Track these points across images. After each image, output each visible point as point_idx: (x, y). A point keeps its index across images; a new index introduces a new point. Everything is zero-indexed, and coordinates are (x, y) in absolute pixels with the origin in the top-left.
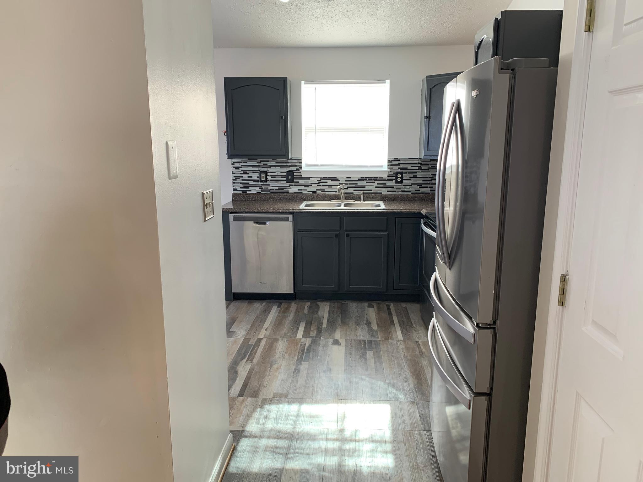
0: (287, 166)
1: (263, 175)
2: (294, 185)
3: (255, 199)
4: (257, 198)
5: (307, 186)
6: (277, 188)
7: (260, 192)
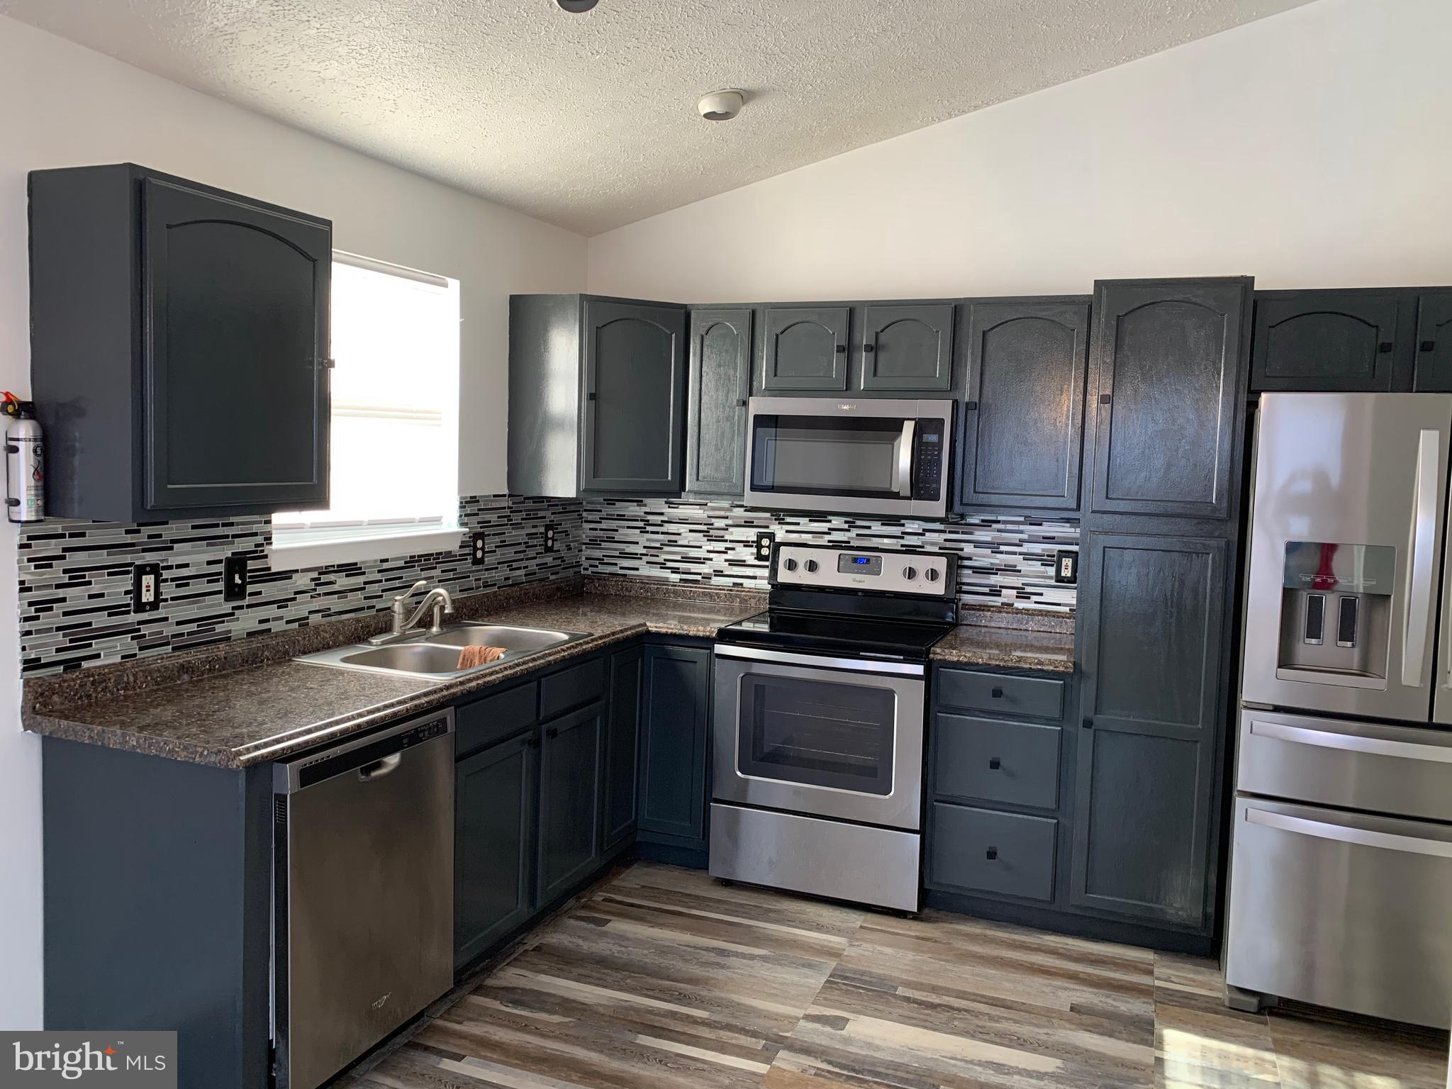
0: (227, 537)
1: (148, 580)
2: (249, 606)
3: (125, 689)
4: (135, 682)
5: (282, 604)
6: (193, 627)
7: (135, 655)
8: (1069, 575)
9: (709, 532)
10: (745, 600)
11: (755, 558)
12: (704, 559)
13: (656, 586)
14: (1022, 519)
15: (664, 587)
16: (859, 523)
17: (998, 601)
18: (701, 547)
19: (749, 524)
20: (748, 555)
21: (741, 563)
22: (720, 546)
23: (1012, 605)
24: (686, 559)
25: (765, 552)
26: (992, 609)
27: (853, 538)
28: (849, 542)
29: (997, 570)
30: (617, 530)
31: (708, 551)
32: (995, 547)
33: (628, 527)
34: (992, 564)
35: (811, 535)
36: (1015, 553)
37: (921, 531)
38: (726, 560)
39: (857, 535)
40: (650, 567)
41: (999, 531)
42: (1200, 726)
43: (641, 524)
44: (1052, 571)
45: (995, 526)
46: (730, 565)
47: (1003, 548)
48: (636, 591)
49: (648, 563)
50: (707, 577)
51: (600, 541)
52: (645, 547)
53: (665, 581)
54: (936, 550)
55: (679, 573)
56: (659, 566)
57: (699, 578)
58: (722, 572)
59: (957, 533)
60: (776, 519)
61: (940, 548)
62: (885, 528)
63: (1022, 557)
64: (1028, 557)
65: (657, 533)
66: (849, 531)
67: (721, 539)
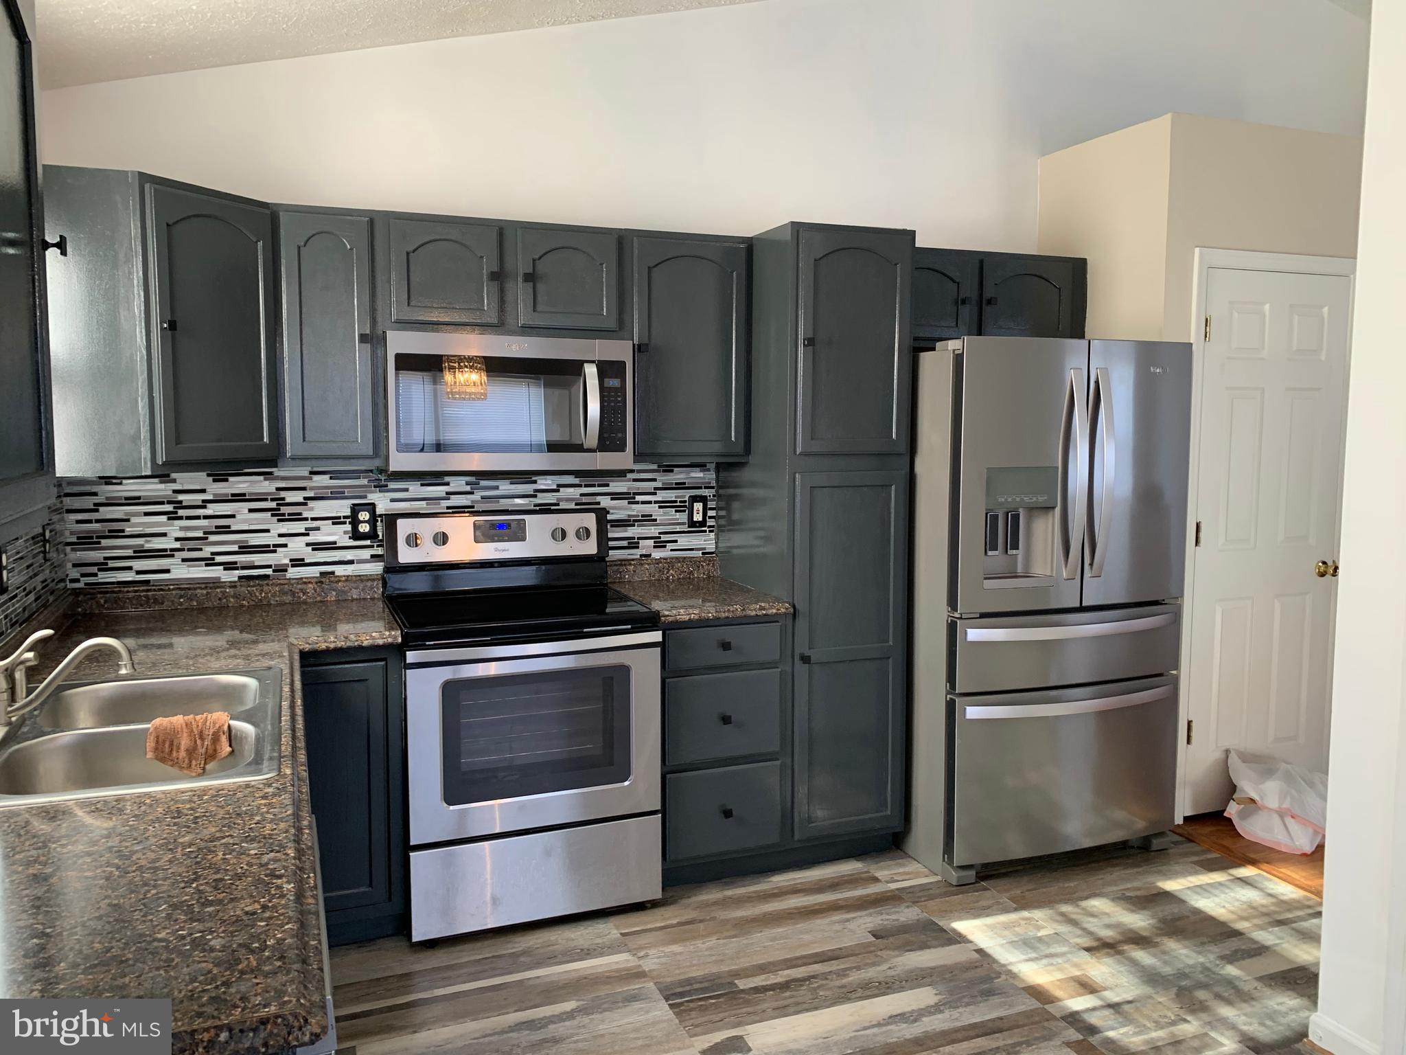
8: (701, 519)
9: (279, 510)
10: (343, 591)
11: (350, 538)
12: (275, 546)
13: (205, 592)
14: (655, 467)
15: (218, 590)
16: (483, 483)
17: (637, 553)
18: (268, 531)
19: (337, 495)
20: (339, 535)
21: (331, 546)
22: (299, 527)
23: (650, 555)
24: (245, 549)
25: (364, 528)
26: (633, 562)
27: (477, 502)
28: (473, 507)
29: (635, 521)
30: (128, 520)
31: (281, 535)
32: (629, 497)
33: (147, 514)
34: (629, 516)
35: (424, 502)
36: (650, 502)
37: (555, 487)
38: (308, 545)
39: (483, 498)
40: (189, 566)
41: (635, 480)
42: (891, 643)
43: (169, 508)
44: (683, 517)
45: (629, 476)
46: (313, 549)
47: (638, 498)
48: (172, 601)
49: (184, 560)
50: (281, 569)
51: (97, 537)
52: (177, 539)
53: (215, 583)
54: (573, 506)
55: (237, 569)
56: (204, 563)
57: (269, 572)
58: (303, 560)
59: (593, 486)
60: (375, 487)
61: (576, 504)
62: (513, 486)
63: (657, 505)
64: (663, 504)
65: (198, 518)
66: (473, 493)
67: (297, 517)
